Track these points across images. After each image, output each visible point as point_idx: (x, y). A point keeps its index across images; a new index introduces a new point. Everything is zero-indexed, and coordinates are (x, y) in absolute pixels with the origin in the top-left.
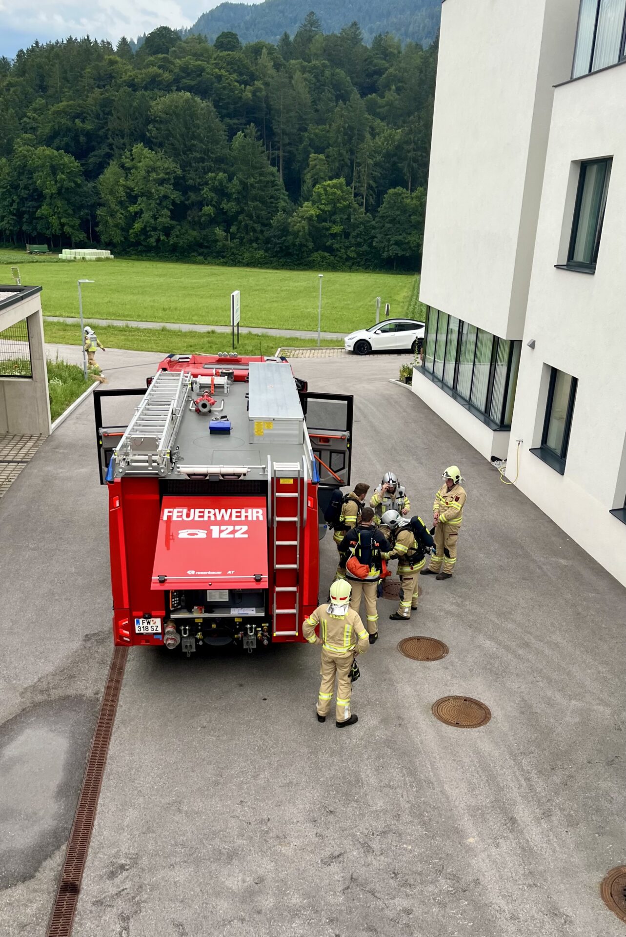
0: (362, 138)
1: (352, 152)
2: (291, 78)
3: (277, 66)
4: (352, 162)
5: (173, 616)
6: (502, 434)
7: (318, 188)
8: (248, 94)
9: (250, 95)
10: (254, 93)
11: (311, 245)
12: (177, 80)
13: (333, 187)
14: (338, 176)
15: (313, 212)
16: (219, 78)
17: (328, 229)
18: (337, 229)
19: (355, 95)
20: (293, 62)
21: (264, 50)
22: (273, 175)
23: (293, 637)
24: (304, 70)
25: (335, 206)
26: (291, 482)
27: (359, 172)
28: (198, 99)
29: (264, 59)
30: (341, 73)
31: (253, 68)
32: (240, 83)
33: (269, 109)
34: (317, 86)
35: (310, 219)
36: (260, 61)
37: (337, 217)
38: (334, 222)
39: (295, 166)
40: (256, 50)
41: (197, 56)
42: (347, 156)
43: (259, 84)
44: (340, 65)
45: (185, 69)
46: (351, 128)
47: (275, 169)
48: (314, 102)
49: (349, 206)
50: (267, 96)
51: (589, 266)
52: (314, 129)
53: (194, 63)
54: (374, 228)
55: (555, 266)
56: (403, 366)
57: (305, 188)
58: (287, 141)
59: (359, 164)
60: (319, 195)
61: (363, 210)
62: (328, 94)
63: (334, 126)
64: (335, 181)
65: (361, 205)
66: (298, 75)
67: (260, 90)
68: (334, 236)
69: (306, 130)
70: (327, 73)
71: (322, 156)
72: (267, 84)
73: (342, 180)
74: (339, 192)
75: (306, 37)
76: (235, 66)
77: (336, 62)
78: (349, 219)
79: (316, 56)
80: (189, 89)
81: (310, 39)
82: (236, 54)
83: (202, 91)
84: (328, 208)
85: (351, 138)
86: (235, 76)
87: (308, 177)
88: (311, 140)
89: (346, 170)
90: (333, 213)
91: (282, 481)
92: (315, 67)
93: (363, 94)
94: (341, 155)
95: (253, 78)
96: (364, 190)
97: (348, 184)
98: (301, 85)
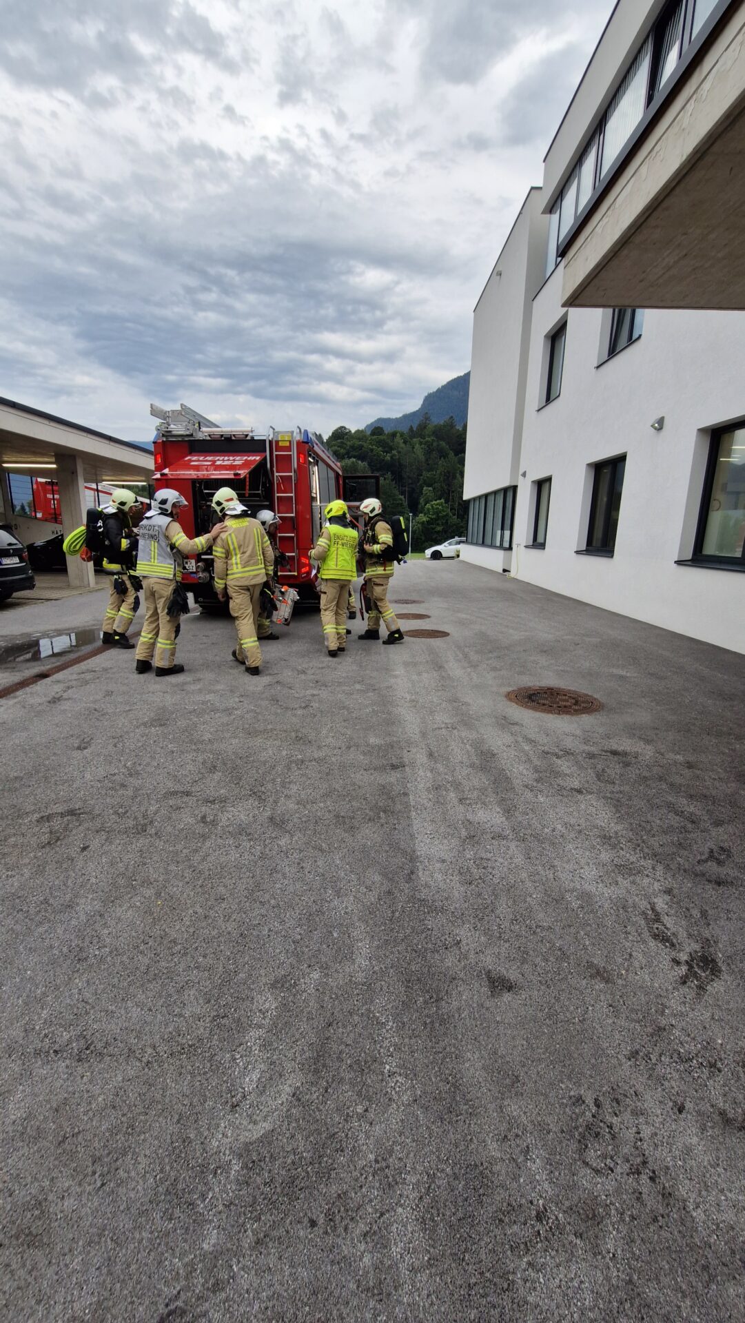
0: (454, 477)
1: (449, 485)
2: (413, 448)
3: (405, 442)
4: (448, 490)
7: (428, 506)
8: (388, 458)
10: (391, 457)
11: (423, 538)
12: (348, 453)
13: (437, 504)
14: (440, 499)
15: (425, 519)
16: (372, 450)
17: (433, 529)
18: (439, 528)
19: (452, 454)
20: (415, 440)
21: (399, 434)
22: (401, 500)
24: (421, 443)
25: (438, 516)
27: (453, 496)
28: (360, 462)
29: (398, 439)
30: (443, 444)
31: (392, 444)
32: (383, 452)
33: (401, 465)
34: (429, 451)
35: (423, 523)
36: (395, 440)
37: (440, 522)
38: (438, 524)
39: (415, 495)
40: (394, 435)
41: (360, 439)
42: (446, 487)
43: (394, 452)
44: (443, 439)
45: (352, 447)
46: (448, 472)
47: (402, 497)
48: (427, 460)
49: (447, 515)
50: (399, 458)
52: (426, 474)
53: (357, 443)
54: (460, 527)
57: (420, 506)
58: (410, 481)
59: (453, 492)
60: (428, 509)
61: (455, 517)
62: (435, 454)
63: (438, 472)
64: (438, 501)
65: (453, 514)
66: (418, 446)
67: (394, 455)
68: (438, 532)
69: (421, 475)
70: (435, 444)
71: (431, 488)
72: (399, 452)
73: (443, 500)
74: (441, 507)
75: (423, 427)
76: (381, 443)
77: (440, 438)
78: (447, 523)
79: (429, 436)
80: (355, 457)
81: (425, 427)
82: (381, 437)
83: (362, 458)
84: (434, 517)
85: (448, 477)
86: (380, 449)
87: (422, 501)
88: (425, 481)
89: (446, 495)
90: (438, 518)
92: (427, 442)
93: (455, 454)
94: (442, 487)
95: (392, 449)
96: (456, 506)
97: (447, 502)
98: (419, 451)
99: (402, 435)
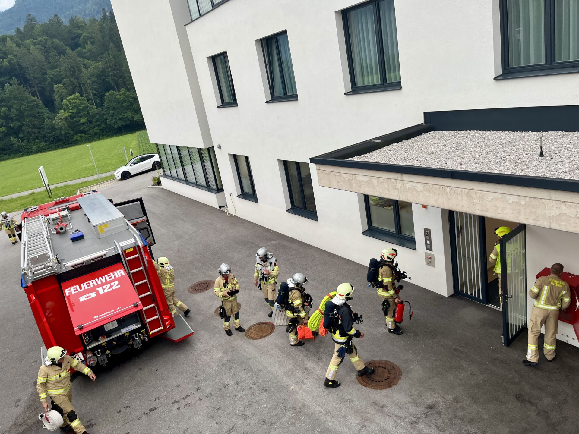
0: (80, 71)
1: (77, 79)
2: (29, 49)
3: (18, 45)
4: (79, 84)
5: (88, 348)
6: (220, 194)
7: (65, 102)
9: (7, 64)
10: (9, 62)
11: (72, 132)
13: (73, 99)
14: (74, 93)
15: (66, 115)
17: (78, 122)
18: (83, 120)
19: (69, 50)
20: (27, 41)
21: (8, 39)
22: (35, 101)
23: (161, 330)
24: (35, 44)
25: (78, 109)
26: (132, 249)
27: (85, 88)
29: (9, 43)
31: (4, 49)
33: (21, 68)
34: (46, 51)
35: (66, 119)
36: (7, 45)
37: (82, 114)
38: (81, 117)
39: (47, 94)
40: (4, 40)
42: (75, 82)
43: (10, 57)
44: (54, 37)
46: (72, 67)
47: (35, 98)
48: (46, 59)
49: (86, 107)
50: (18, 62)
51: (234, 102)
52: (51, 73)
54: (104, 115)
55: (217, 107)
56: (153, 178)
57: (56, 104)
58: (37, 81)
59: (84, 84)
60: (66, 105)
61: (95, 107)
62: (53, 53)
63: (62, 68)
64: (73, 96)
65: (93, 104)
66: (32, 47)
67: (12, 60)
68: (83, 124)
69: (46, 74)
70: (49, 42)
71: (60, 85)
72: (15, 56)
73: (77, 94)
74: (78, 101)
77: (52, 36)
78: (88, 113)
81: (33, 28)
84: (75, 111)
85: (74, 72)
87: (56, 98)
88: (52, 78)
89: (78, 89)
90: (78, 112)
91: (127, 251)
92: (40, 41)
93: (73, 49)
94: (72, 82)
95: (6, 54)
96: (91, 96)
97: (81, 95)
98: (36, 52)
99: (12, 38)
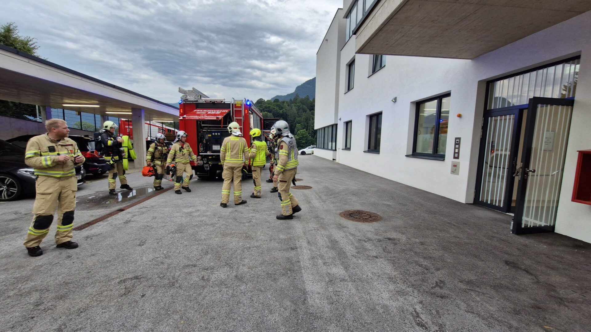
0: (310, 120)
1: (307, 123)
2: (292, 108)
3: (288, 105)
4: (307, 126)
7: (299, 132)
8: (281, 112)
9: (282, 112)
10: (283, 111)
12: (263, 110)
13: (303, 131)
14: (304, 129)
16: (274, 108)
17: (301, 142)
19: (308, 111)
20: (292, 104)
21: (285, 102)
24: (295, 106)
27: (310, 128)
28: (269, 113)
29: (285, 104)
30: (304, 106)
31: (282, 106)
32: (279, 109)
33: (286, 115)
34: (298, 109)
37: (304, 139)
38: (303, 140)
39: (293, 127)
40: (283, 102)
41: (269, 104)
42: (306, 124)
43: (284, 109)
45: (266, 107)
46: (307, 118)
48: (298, 113)
49: (307, 136)
50: (286, 112)
52: (298, 119)
53: (268, 105)
54: (313, 141)
57: (295, 132)
58: (291, 122)
59: (309, 126)
61: (311, 137)
62: (301, 111)
63: (303, 118)
64: (303, 130)
65: (310, 136)
66: (294, 107)
68: (303, 143)
69: (295, 119)
70: (301, 106)
71: (300, 125)
72: (286, 110)
73: (305, 130)
74: (304, 133)
75: (296, 99)
76: (277, 105)
77: (303, 104)
78: (307, 139)
79: (298, 103)
80: (267, 111)
81: (297, 99)
82: (278, 103)
83: (270, 111)
84: (301, 137)
85: (307, 120)
86: (278, 108)
87: (296, 130)
88: (297, 121)
89: (306, 128)
90: (303, 137)
92: (298, 105)
93: (310, 111)
94: (304, 124)
95: (282, 108)
96: (311, 132)
97: (307, 130)
98: (294, 109)
99: (287, 102)
